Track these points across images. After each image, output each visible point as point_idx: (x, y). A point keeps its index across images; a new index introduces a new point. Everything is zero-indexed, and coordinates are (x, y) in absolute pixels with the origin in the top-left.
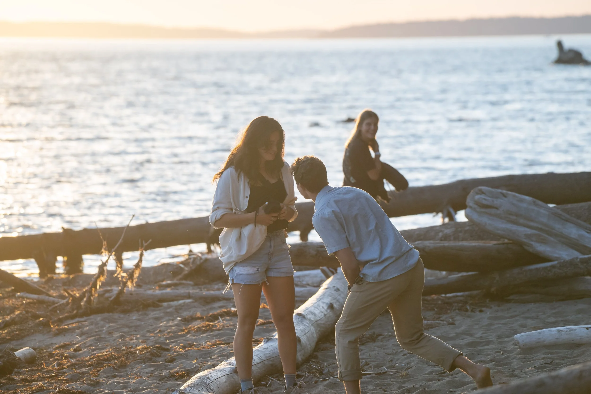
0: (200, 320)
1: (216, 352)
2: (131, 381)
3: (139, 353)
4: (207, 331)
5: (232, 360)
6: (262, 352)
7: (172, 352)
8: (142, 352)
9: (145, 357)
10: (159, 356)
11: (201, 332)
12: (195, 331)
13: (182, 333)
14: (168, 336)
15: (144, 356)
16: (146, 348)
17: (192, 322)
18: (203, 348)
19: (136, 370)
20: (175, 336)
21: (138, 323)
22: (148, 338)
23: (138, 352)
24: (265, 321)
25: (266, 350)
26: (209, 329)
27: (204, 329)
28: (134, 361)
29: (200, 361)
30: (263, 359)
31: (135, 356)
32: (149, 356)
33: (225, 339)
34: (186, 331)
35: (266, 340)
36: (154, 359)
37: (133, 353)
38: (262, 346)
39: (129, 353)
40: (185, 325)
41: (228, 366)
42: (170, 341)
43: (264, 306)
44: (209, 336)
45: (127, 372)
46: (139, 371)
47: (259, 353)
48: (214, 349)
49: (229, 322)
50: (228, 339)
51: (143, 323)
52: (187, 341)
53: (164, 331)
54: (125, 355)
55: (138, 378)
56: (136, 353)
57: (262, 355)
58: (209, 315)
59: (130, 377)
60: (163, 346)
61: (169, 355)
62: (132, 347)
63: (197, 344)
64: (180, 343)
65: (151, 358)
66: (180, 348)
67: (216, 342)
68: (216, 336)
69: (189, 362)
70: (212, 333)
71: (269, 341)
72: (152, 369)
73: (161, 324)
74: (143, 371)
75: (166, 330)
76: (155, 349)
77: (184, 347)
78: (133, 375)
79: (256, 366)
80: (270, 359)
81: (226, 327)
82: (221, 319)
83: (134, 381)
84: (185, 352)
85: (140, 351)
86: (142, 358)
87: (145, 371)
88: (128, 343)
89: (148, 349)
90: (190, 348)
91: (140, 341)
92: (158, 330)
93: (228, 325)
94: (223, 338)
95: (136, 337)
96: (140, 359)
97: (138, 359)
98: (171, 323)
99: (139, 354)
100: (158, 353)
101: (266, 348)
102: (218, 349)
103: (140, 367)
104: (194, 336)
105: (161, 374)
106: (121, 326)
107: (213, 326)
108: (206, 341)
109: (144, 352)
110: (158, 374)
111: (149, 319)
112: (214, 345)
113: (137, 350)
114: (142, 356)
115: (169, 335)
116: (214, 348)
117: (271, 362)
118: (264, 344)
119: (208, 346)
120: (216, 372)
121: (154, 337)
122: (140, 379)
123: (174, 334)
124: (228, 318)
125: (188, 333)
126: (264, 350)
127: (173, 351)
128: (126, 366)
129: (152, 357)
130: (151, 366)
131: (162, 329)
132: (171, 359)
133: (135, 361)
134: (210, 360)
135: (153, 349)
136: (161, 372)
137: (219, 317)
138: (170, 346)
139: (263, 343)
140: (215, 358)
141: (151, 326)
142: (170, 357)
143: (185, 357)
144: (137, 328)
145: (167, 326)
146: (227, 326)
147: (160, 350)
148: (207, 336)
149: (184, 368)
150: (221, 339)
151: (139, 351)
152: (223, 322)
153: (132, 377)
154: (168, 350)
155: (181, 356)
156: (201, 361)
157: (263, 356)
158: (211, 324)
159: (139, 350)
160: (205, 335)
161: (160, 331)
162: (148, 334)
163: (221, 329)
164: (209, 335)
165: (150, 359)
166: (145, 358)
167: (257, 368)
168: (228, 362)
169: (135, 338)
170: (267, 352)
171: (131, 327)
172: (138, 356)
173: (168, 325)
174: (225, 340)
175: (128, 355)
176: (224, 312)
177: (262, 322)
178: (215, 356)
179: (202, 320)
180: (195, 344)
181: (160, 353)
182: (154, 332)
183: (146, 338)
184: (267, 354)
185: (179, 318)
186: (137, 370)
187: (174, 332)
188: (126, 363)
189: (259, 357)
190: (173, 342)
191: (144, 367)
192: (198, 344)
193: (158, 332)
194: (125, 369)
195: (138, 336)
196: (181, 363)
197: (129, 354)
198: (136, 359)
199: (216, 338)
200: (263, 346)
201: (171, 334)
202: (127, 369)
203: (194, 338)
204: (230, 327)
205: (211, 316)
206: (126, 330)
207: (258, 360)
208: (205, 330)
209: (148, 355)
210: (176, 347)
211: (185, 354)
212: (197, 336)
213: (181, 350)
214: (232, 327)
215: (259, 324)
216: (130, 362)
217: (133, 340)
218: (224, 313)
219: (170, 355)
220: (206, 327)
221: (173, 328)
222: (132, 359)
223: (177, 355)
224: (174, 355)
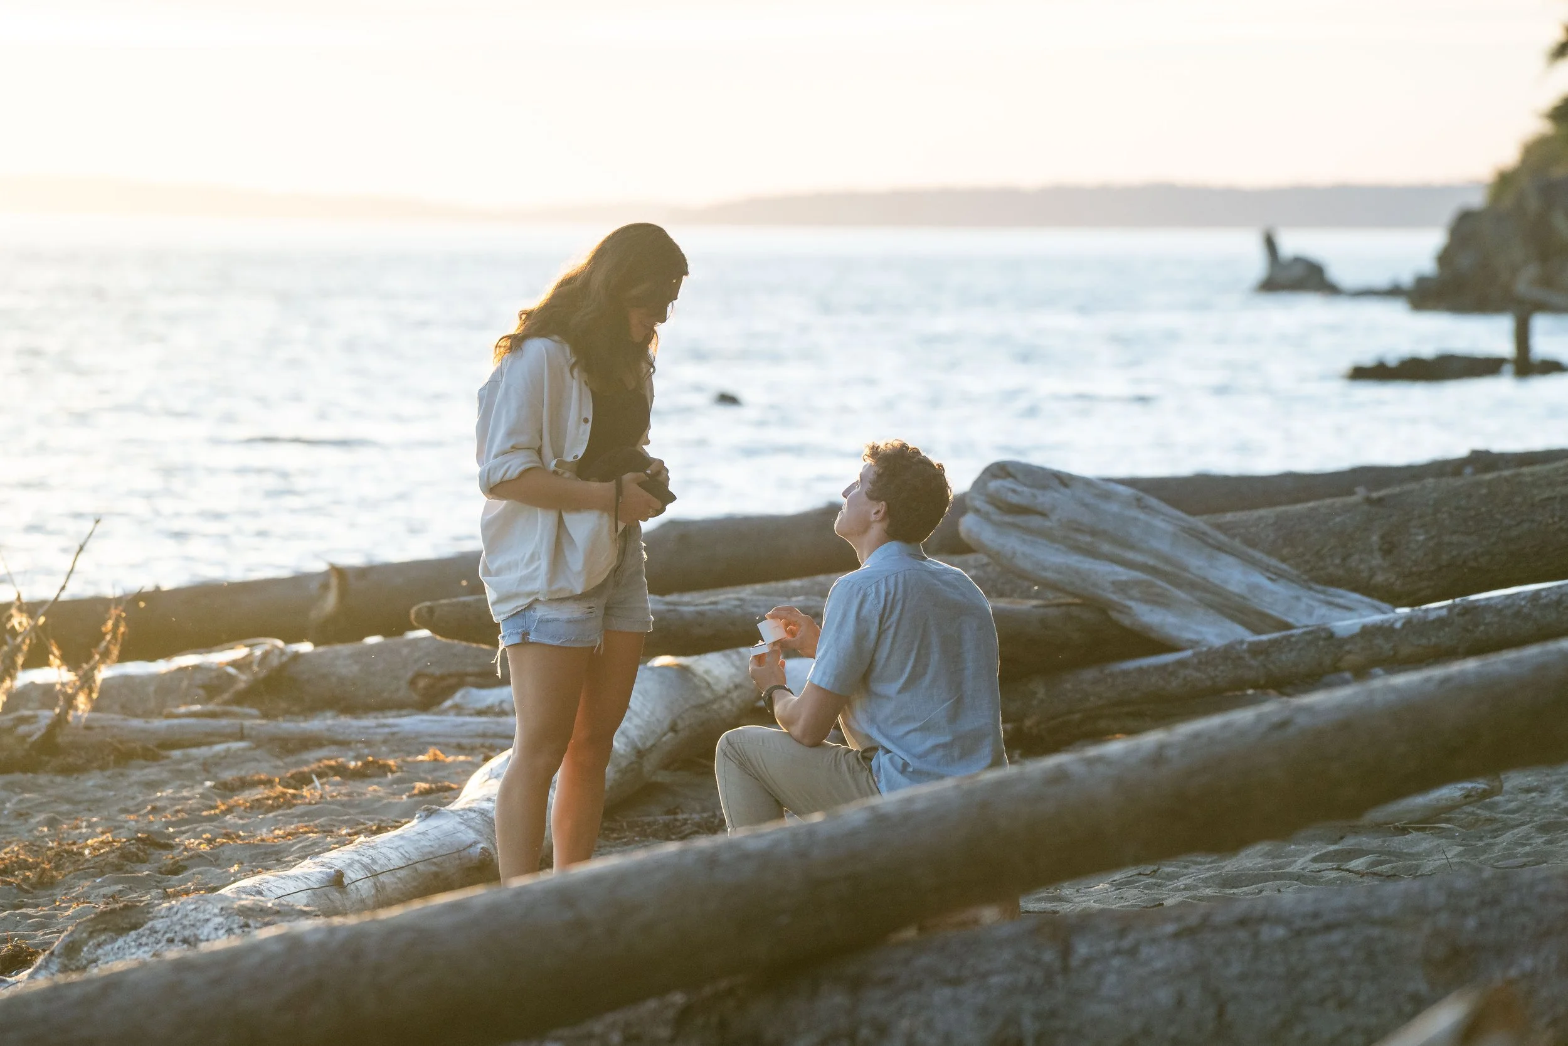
0: (262, 786)
1: (293, 849)
2: (61, 914)
3: (90, 854)
4: (279, 807)
5: (329, 856)
6: (412, 841)
7: (178, 851)
8: (99, 850)
9: (104, 863)
10: (143, 861)
11: (263, 810)
12: (246, 808)
13: (212, 812)
14: (174, 819)
15: (103, 860)
16: (109, 842)
17: (243, 791)
18: (263, 840)
19: (77, 890)
20: (192, 819)
21: (100, 794)
22: (122, 824)
23: (87, 852)
24: (433, 786)
25: (422, 836)
26: (284, 803)
27: (270, 802)
28: (75, 871)
29: (248, 868)
30: (412, 857)
31: (79, 860)
32: (116, 861)
33: (323, 824)
34: (223, 808)
35: (424, 814)
36: (128, 868)
37: (75, 854)
38: (413, 827)
39: (65, 855)
40: (223, 797)
41: (319, 869)
42: (176, 829)
43: (435, 755)
44: (280, 818)
45: (55, 897)
46: (84, 892)
47: (402, 843)
48: (290, 842)
49: (339, 788)
50: (331, 823)
51: (111, 793)
52: (225, 828)
53: (164, 809)
54: (52, 859)
55: (81, 905)
56: (82, 854)
57: (410, 849)
58: (288, 775)
59: (59, 905)
60: (158, 840)
61: (170, 856)
62: (74, 843)
63: (246, 834)
64: (204, 832)
65: (122, 865)
66: (200, 844)
67: (297, 828)
68: (302, 816)
69: (219, 871)
70: (289, 811)
71: (433, 816)
72: (120, 887)
73: (159, 794)
74: (96, 892)
75: (168, 806)
76: (133, 844)
77: (209, 841)
78: (70, 901)
79: (393, 874)
80: (434, 860)
81: (329, 798)
82: (317, 783)
83: (67, 913)
84: (211, 849)
85: (95, 849)
86: (97, 864)
87: (102, 893)
88: (65, 835)
89: (115, 844)
90: (224, 840)
91: (99, 830)
92: (149, 807)
93: (335, 794)
94: (316, 822)
95: (88, 821)
96: (92, 868)
97: (85, 866)
98: (185, 793)
99: (88, 857)
100: (141, 854)
101: (424, 833)
102: (300, 842)
103: (89, 883)
104: (241, 818)
105: (141, 897)
106: (53, 799)
107: (294, 796)
108: (273, 828)
109: (104, 850)
110: (134, 898)
111: (130, 785)
112: (289, 834)
113: (87, 846)
114: (97, 859)
115: (177, 816)
116: (289, 840)
117: (434, 869)
118: (419, 822)
119: (275, 838)
120: (283, 881)
121: (137, 821)
122: (84, 908)
123: (189, 814)
124: (338, 779)
125: (230, 810)
126: (417, 837)
127: (182, 847)
128: (52, 883)
129: (125, 863)
130: (116, 882)
131: (158, 804)
132: (175, 867)
133: (78, 873)
134: (277, 865)
135: (127, 843)
136: (143, 894)
137: (314, 777)
138: (177, 840)
139: (415, 821)
140: (290, 861)
141: (133, 799)
142: (171, 862)
143: (212, 861)
144: (94, 805)
145: (173, 799)
146: (332, 797)
147: (146, 847)
148: (275, 816)
149: (207, 884)
150: (311, 824)
151: (90, 848)
152: (323, 789)
153: (64, 905)
154: (168, 847)
155: (199, 858)
156: (251, 868)
157: (414, 851)
158: (291, 791)
159: (91, 846)
160: (271, 815)
161: (155, 810)
162: (123, 817)
163: (316, 804)
164: (279, 815)
165: (118, 868)
166: (106, 864)
167: (396, 880)
168: (317, 860)
169: (84, 824)
170: (423, 843)
171: (80, 802)
172: (87, 860)
173: (178, 795)
174: (322, 826)
175: (60, 860)
176: (331, 767)
177: (425, 788)
178: (290, 858)
179: (268, 786)
180: (241, 833)
181: (146, 854)
182: (138, 810)
183: (117, 824)
184: (425, 846)
185: (208, 784)
186: (81, 890)
187: (191, 811)
188: (53, 877)
189: (402, 854)
190: (184, 833)
191: (99, 882)
192: (250, 834)
193: (150, 812)
194: (50, 892)
195: (95, 819)
196: (200, 873)
197: (62, 856)
198: (81, 867)
199: (299, 822)
200: (416, 828)
201: (182, 813)
202: (54, 891)
203: (241, 822)
204: (339, 798)
205: (292, 777)
206: (65, 807)
207: (401, 859)
208: (272, 805)
209: (112, 858)
210: (192, 840)
211: (211, 855)
212: (249, 818)
213: (202, 846)
214: (346, 799)
215: (416, 791)
216: (65, 875)
217: (81, 828)
218: (327, 771)
219: (173, 858)
220: (277, 798)
221: (190, 802)
222: (71, 869)
223: (191, 857)
224: (182, 857)
